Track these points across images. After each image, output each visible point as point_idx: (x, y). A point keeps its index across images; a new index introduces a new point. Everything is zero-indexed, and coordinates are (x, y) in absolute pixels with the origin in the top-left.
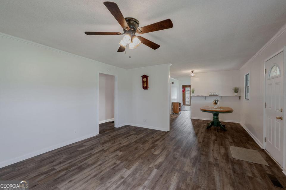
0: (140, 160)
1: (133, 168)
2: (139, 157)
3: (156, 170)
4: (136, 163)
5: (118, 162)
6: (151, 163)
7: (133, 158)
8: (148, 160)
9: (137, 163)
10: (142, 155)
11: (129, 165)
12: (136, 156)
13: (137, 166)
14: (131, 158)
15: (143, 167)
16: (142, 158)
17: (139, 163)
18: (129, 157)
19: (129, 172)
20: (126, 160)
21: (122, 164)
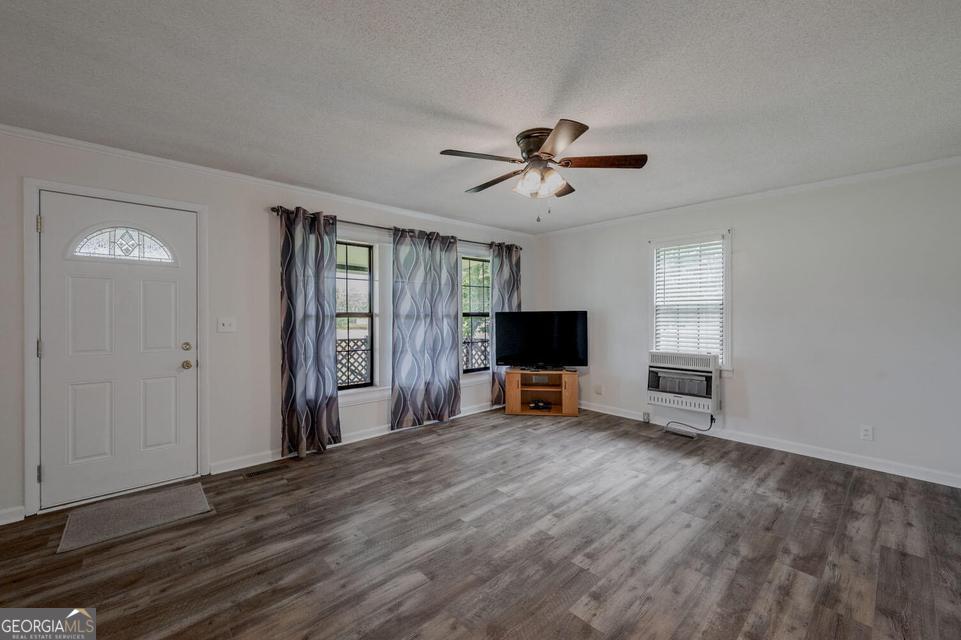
0: (497, 554)
1: (527, 534)
2: (497, 570)
3: (463, 519)
4: (515, 549)
5: (579, 560)
6: (466, 540)
7: (522, 570)
8: (468, 551)
9: (511, 545)
10: (482, 581)
11: (540, 544)
12: (506, 579)
13: (515, 536)
14: (533, 571)
15: (497, 532)
16: (488, 563)
17: (507, 546)
18: (537, 577)
19: (542, 525)
20: (549, 567)
21: (564, 550)
